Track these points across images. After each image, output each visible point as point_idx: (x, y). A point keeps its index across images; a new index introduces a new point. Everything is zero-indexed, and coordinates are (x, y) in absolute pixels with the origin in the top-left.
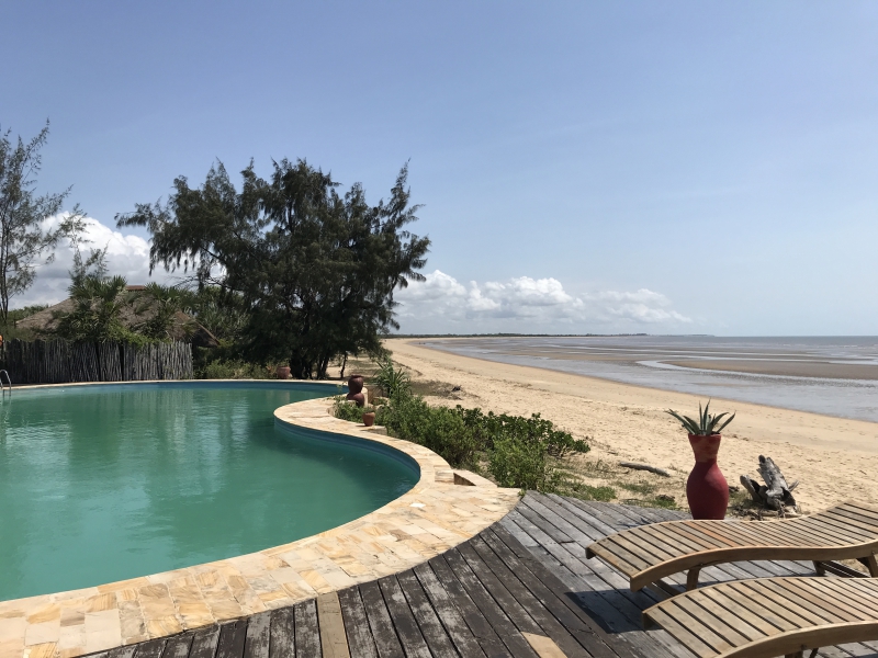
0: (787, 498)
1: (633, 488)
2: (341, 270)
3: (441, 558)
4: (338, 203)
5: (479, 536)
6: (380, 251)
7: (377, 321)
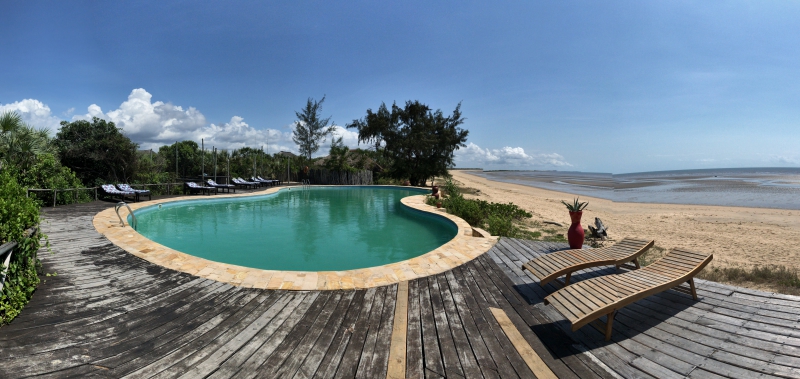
0: (604, 233)
1: (548, 231)
2: (432, 143)
3: (458, 268)
4: (431, 117)
5: (477, 258)
6: (448, 135)
7: (446, 163)
